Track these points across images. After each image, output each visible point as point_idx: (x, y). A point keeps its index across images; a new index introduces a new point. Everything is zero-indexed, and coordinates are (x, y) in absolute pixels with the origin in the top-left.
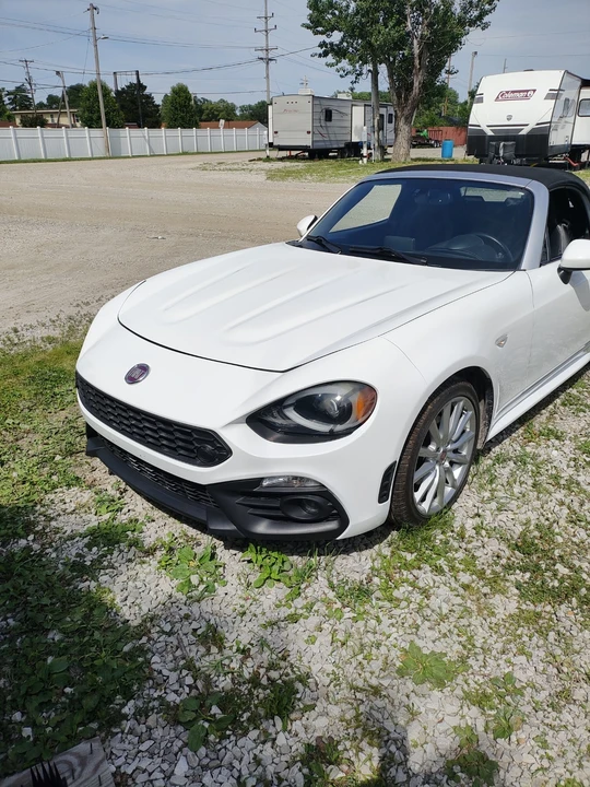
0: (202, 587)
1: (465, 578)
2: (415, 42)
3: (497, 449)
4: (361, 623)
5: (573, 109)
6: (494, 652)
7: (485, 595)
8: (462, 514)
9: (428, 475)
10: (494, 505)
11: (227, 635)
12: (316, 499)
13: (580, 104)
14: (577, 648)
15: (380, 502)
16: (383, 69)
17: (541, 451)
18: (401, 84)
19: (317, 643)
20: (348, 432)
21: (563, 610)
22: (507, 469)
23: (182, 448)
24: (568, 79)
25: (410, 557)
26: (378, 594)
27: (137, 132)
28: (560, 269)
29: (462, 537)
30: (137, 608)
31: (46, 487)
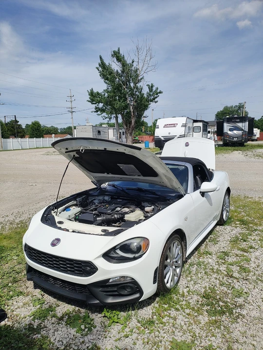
0: (86, 330)
1: (188, 311)
2: (131, 107)
3: (189, 261)
4: (153, 334)
5: (191, 130)
6: (203, 337)
7: (196, 316)
8: (182, 288)
9: (168, 272)
10: (192, 282)
11: (101, 347)
12: (131, 285)
13: (194, 128)
14: (231, 331)
15: (154, 284)
16: (120, 116)
17: (205, 260)
18: (127, 122)
19: (138, 344)
20: (140, 256)
21: (224, 318)
22: (195, 268)
23: (77, 270)
24: (188, 120)
25: (166, 306)
26: (157, 322)
27: (15, 140)
28: (200, 192)
29: (183, 296)
30: (61, 342)
31: (8, 297)
